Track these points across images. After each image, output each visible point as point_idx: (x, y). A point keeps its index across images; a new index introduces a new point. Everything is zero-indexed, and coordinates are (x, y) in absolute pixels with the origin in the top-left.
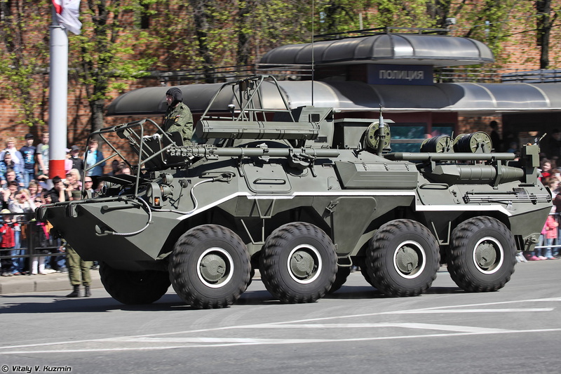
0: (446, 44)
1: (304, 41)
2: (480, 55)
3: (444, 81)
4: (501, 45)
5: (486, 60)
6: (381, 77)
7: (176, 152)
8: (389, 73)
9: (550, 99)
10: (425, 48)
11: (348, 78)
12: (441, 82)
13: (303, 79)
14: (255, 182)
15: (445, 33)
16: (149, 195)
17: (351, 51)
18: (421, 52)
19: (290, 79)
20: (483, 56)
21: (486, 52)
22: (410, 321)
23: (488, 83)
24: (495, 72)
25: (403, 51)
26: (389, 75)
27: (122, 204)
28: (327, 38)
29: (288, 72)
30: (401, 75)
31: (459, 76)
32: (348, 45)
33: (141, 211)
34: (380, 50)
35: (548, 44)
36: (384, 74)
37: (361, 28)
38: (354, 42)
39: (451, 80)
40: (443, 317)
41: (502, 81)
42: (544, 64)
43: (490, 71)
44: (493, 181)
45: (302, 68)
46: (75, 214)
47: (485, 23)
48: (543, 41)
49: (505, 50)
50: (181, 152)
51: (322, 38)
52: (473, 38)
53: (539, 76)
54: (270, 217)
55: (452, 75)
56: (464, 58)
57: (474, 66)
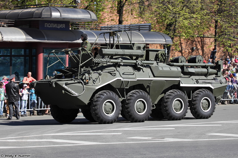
0: (76, 12)
1: (10, 9)
2: (91, 17)
3: (74, 29)
4: (101, 13)
5: (94, 20)
6: (45, 27)
7: (96, 61)
8: (49, 24)
9: (122, 38)
10: (66, 14)
11: (30, 27)
12: (73, 29)
13: (9, 26)
14: (123, 74)
15: (75, 7)
16: (83, 78)
17: (31, 14)
18: (64, 15)
19: (3, 26)
20: (92, 18)
21: (94, 16)
22: (56, 139)
23: (95, 30)
24: (98, 25)
25: (56, 15)
26: (49, 26)
27: (73, 82)
28: (21, 8)
29: (3, 23)
30: (55, 26)
31: (82, 27)
32: (30, 11)
33: (80, 85)
34: (45, 14)
35: (122, 13)
36: (47, 25)
37: (37, 4)
38: (33, 10)
39: (78, 29)
40: (71, 137)
41: (101, 29)
42: (120, 22)
43: (96, 25)
44: (206, 75)
45: (9, 21)
46: (54, 85)
47: (94, 3)
48: (120, 12)
49: (103, 15)
50: (98, 61)
51: (18, 8)
52: (88, 10)
53: (118, 28)
54: (128, 88)
55: (78, 26)
56: (83, 19)
57: (88, 22)
